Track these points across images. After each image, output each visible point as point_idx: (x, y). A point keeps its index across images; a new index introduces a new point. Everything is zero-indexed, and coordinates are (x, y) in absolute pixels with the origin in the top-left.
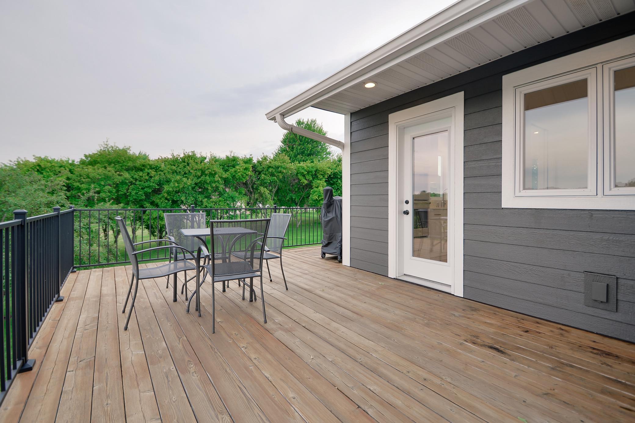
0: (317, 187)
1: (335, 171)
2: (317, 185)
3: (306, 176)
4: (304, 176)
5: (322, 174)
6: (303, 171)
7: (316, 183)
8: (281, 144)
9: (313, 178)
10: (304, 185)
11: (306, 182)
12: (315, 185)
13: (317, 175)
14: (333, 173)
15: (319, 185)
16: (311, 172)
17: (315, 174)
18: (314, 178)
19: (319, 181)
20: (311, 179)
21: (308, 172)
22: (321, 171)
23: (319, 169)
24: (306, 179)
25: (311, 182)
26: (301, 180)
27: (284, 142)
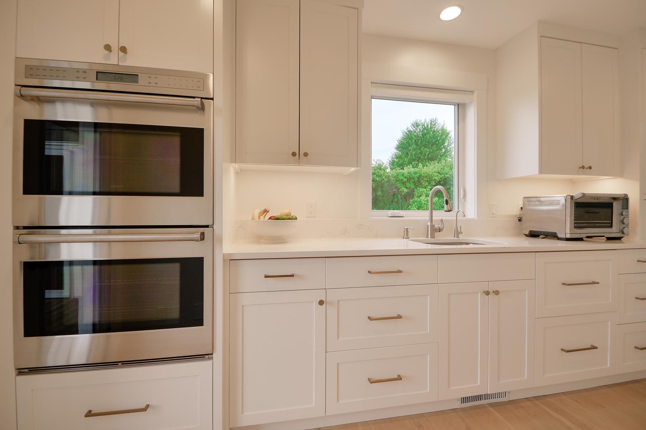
0: (419, 197)
1: (446, 176)
2: (420, 193)
3: (407, 184)
4: (404, 183)
5: (427, 181)
6: (402, 178)
7: (419, 191)
8: (396, 151)
9: (416, 186)
10: (403, 194)
11: (406, 190)
12: (417, 194)
13: (421, 182)
14: (443, 178)
15: (422, 194)
16: (413, 178)
17: (419, 181)
18: (418, 186)
19: (421, 190)
20: (413, 186)
21: (409, 179)
22: (426, 177)
23: (423, 174)
24: (407, 188)
25: (413, 191)
26: (400, 189)
27: (398, 148)
